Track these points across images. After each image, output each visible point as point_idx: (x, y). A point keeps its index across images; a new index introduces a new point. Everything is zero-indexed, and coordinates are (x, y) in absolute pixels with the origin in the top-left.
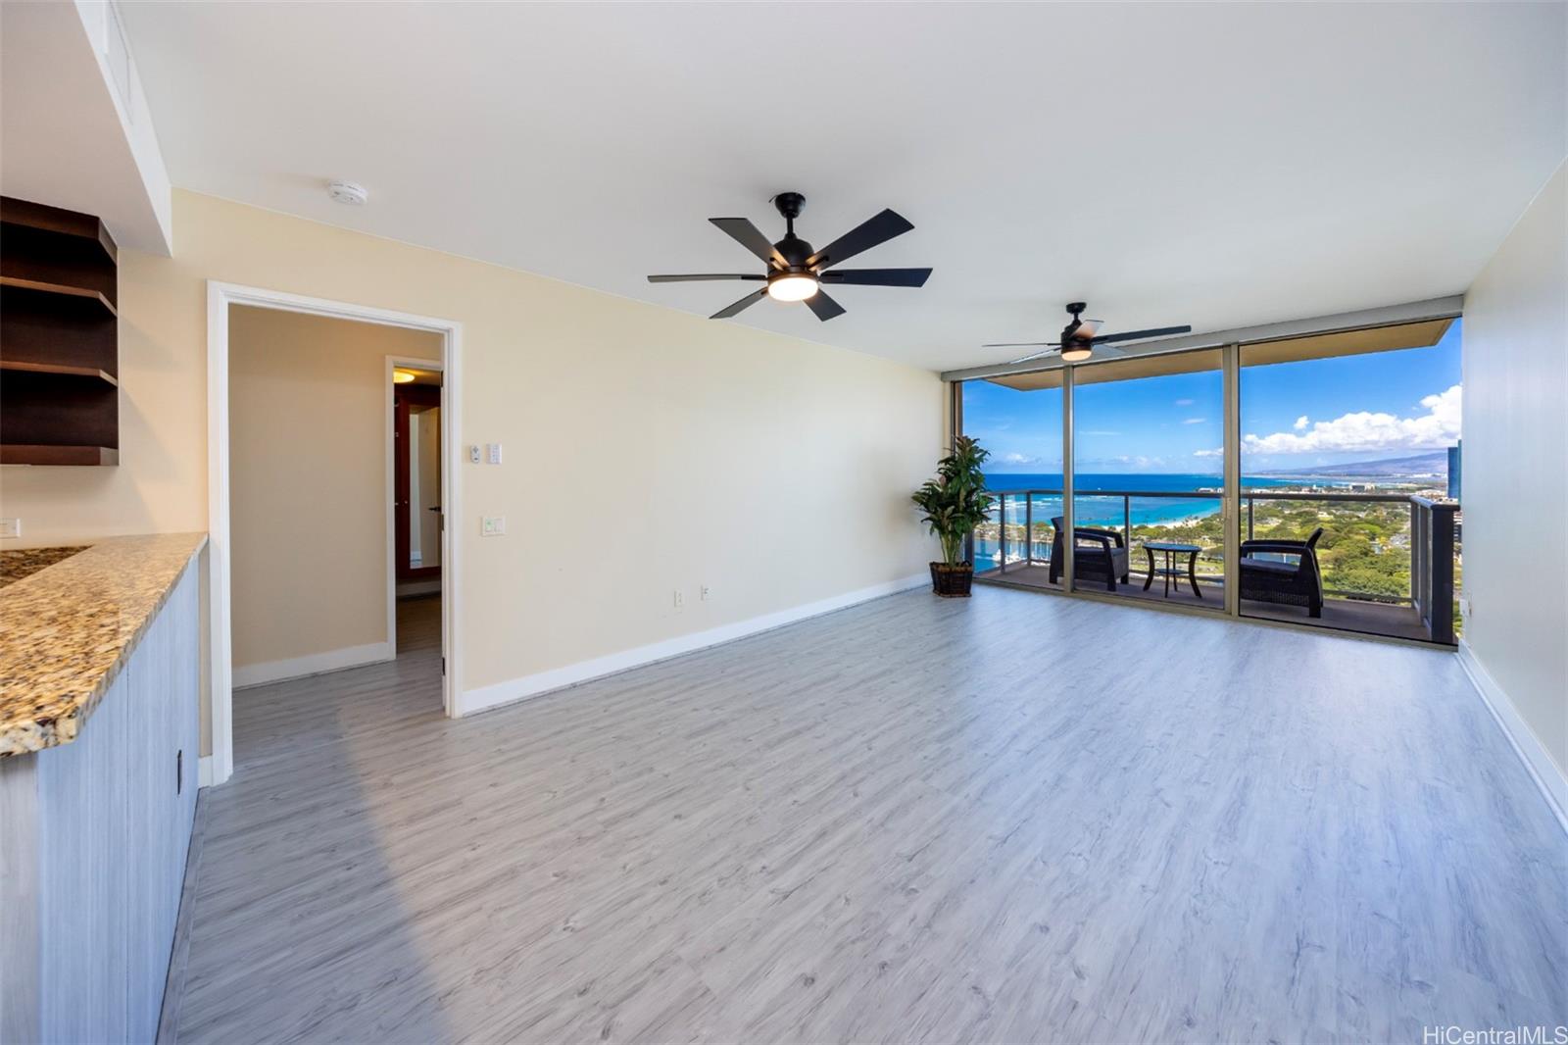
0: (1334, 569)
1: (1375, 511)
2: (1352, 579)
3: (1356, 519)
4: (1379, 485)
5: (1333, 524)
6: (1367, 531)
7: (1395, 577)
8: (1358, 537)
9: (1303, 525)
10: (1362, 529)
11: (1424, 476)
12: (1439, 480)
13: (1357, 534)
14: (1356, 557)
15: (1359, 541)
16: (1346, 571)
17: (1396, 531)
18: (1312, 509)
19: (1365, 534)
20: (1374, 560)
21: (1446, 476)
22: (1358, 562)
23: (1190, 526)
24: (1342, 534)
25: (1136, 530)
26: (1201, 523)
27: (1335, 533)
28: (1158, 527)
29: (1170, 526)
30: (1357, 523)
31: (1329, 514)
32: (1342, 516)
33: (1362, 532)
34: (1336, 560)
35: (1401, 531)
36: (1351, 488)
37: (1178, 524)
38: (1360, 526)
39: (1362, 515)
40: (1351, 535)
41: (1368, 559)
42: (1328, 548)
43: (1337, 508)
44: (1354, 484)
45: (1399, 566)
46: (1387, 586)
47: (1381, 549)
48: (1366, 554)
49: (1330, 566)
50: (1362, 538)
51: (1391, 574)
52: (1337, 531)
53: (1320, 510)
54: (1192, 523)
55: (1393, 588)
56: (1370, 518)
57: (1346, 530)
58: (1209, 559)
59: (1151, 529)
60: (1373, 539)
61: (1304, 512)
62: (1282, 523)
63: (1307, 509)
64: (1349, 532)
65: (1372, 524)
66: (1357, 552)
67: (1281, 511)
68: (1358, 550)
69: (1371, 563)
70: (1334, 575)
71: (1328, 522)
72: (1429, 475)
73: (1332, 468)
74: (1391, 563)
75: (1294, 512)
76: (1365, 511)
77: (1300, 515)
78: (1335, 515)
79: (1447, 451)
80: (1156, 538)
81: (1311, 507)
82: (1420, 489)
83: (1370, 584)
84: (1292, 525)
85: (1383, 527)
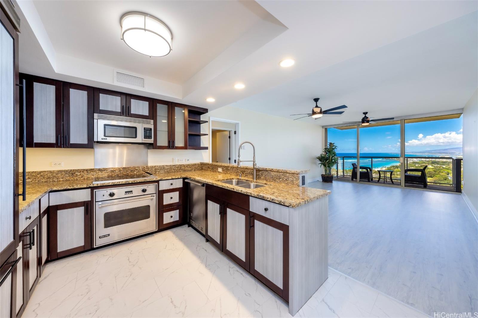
1: (449, 165)
5: (434, 169)
6: (446, 172)
8: (443, 174)
10: (444, 171)
13: (442, 173)
15: (443, 175)
24: (437, 173)
26: (387, 169)
27: (434, 172)
32: (437, 167)
33: (444, 172)
38: (444, 170)
39: (444, 166)
40: (440, 173)
42: (432, 177)
43: (435, 164)
48: (446, 180)
50: (444, 174)
53: (429, 165)
56: (447, 167)
57: (438, 171)
60: (448, 174)
61: (423, 165)
63: (424, 164)
64: (440, 172)
65: (448, 169)
67: (415, 165)
68: (443, 178)
71: (432, 169)
73: (433, 151)
75: (420, 165)
76: (445, 165)
78: (434, 166)
81: (425, 164)
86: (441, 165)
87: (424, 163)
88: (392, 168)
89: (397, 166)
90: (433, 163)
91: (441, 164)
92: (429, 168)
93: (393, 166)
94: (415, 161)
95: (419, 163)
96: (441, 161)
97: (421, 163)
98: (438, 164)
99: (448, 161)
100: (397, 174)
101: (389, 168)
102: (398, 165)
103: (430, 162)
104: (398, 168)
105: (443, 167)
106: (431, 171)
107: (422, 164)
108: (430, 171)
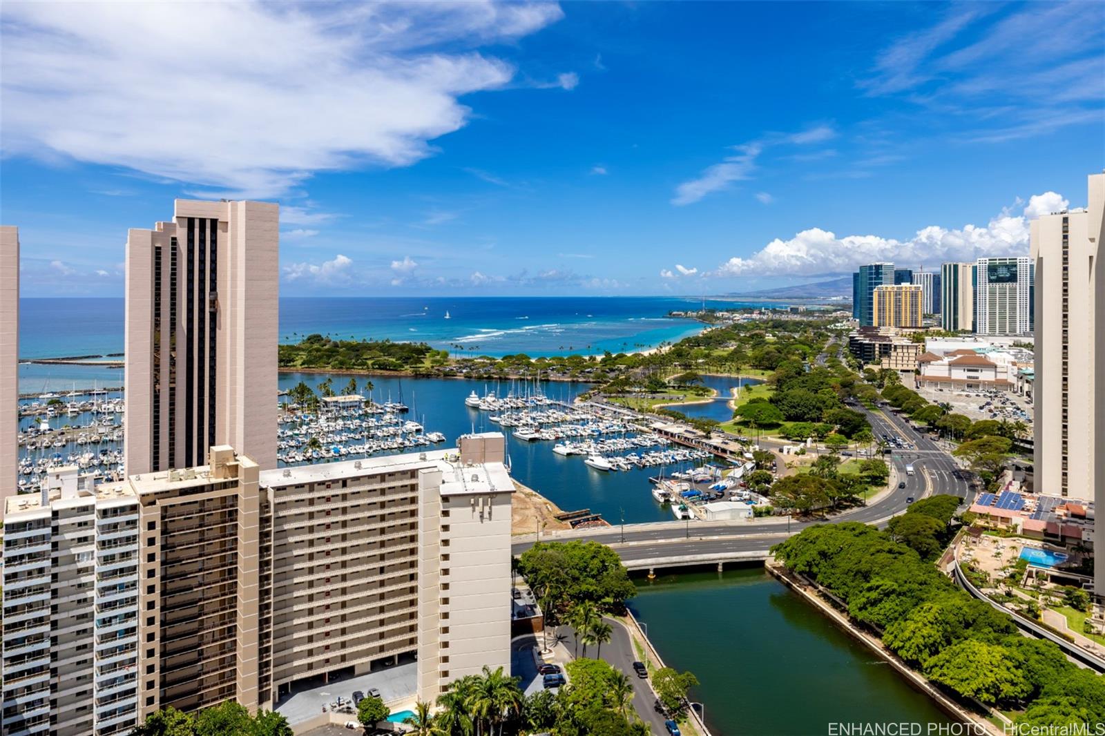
0: (776, 390)
1: (805, 332)
2: (789, 399)
3: (792, 340)
4: (809, 307)
5: (776, 346)
6: (800, 351)
7: (819, 395)
8: (794, 358)
9: (754, 347)
11: (838, 298)
12: (847, 302)
13: (793, 354)
14: (792, 377)
15: (795, 361)
16: (786, 392)
17: (820, 351)
18: (762, 332)
19: (799, 354)
20: (805, 378)
21: (852, 299)
22: (794, 381)
23: (663, 353)
24: (783, 355)
25: (615, 359)
27: (778, 354)
28: (636, 355)
29: (646, 354)
30: (793, 344)
31: (773, 336)
32: (782, 338)
34: (779, 381)
35: (824, 350)
36: (789, 310)
37: (653, 351)
39: (797, 336)
40: (789, 356)
41: (801, 378)
42: (773, 369)
43: (780, 329)
44: (792, 306)
45: (822, 383)
46: (814, 403)
47: (810, 367)
48: (799, 374)
49: (774, 387)
50: (797, 358)
51: (816, 392)
52: (779, 352)
53: (767, 332)
54: (666, 349)
55: (819, 404)
56: (802, 338)
57: (785, 351)
58: (679, 387)
59: (629, 358)
60: (804, 359)
61: (756, 334)
62: (739, 346)
63: (757, 332)
64: (788, 353)
65: (804, 344)
66: (793, 373)
68: (794, 370)
69: (803, 382)
70: (777, 395)
71: (773, 344)
72: (841, 297)
73: (776, 291)
74: (816, 381)
76: (799, 332)
77: (752, 337)
78: (778, 337)
79: (852, 277)
80: (632, 368)
82: (835, 311)
83: (802, 403)
84: (746, 348)
85: (811, 347)
86: (790, 331)
87: (757, 326)
88: (685, 345)
89: (698, 337)
90: (776, 328)
91: (792, 328)
92: (767, 343)
93: (688, 340)
94: (739, 322)
95: (746, 327)
96: (791, 321)
97: (751, 327)
98: (785, 329)
99: (803, 321)
100: (697, 365)
101: (679, 347)
102: (701, 336)
103: (770, 324)
104: (699, 346)
105: (794, 338)
106: (771, 352)
107: (752, 329)
108: (770, 350)
